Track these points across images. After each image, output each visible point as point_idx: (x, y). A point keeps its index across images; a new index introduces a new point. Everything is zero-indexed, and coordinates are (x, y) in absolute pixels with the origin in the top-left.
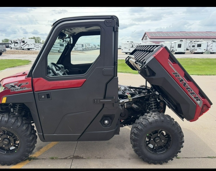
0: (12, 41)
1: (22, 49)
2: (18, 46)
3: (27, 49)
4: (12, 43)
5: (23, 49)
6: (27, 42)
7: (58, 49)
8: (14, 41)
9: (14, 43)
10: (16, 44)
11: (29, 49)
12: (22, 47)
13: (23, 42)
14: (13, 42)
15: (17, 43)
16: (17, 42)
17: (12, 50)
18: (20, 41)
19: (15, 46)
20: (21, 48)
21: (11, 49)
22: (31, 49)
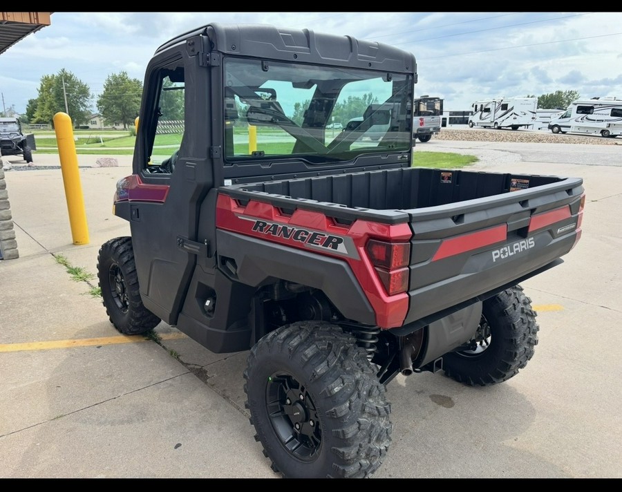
0: (476, 106)
1: (496, 127)
2: (489, 118)
3: (511, 128)
4: (476, 110)
5: (499, 128)
6: (512, 108)
7: (604, 126)
8: (482, 105)
9: (481, 110)
10: (485, 114)
11: (515, 127)
12: (499, 121)
13: (504, 107)
14: (479, 107)
15: (487, 110)
16: (489, 109)
17: (474, 129)
18: (497, 105)
19: (481, 118)
20: (496, 123)
21: (472, 127)
22: (521, 125)
